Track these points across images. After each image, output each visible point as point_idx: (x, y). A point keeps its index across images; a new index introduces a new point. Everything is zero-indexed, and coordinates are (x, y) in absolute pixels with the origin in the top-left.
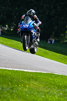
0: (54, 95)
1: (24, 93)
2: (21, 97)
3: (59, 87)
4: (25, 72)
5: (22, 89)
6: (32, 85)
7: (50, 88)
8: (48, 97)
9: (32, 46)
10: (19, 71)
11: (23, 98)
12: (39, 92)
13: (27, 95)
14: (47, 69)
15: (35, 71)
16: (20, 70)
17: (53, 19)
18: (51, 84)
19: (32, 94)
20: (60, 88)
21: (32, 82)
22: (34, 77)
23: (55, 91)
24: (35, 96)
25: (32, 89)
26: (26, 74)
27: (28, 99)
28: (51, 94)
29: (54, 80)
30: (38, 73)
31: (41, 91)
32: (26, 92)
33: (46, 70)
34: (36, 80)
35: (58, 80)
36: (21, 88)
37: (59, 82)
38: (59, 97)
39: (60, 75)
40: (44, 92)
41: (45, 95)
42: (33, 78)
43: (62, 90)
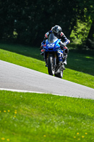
0: (53, 125)
1: (11, 122)
2: (6, 128)
3: (60, 113)
4: (12, 92)
5: (9, 116)
6: (22, 111)
7: (47, 114)
8: (44, 127)
9: (58, 71)
10: (4, 91)
11: (10, 129)
12: (31, 120)
13: (16, 125)
14: (43, 87)
15: (26, 91)
16: (5, 89)
17: (51, 17)
18: (48, 109)
19: (23, 123)
20: (62, 115)
21: (22, 106)
22: (26, 99)
23: (54, 119)
24: (27, 126)
25: (22, 116)
26: (14, 95)
27: (16, 130)
28: (49, 123)
29: (53, 104)
30: (31, 94)
31: (35, 120)
32: (14, 121)
33: (41, 90)
34: (28, 104)
35: (59, 104)
36: (6, 116)
37: (60, 106)
38: (59, 127)
39: (61, 97)
40: (40, 121)
41: (40, 124)
42: (23, 101)
43: (64, 117)
